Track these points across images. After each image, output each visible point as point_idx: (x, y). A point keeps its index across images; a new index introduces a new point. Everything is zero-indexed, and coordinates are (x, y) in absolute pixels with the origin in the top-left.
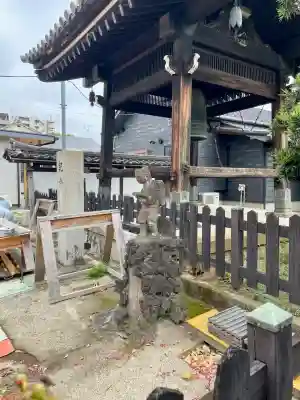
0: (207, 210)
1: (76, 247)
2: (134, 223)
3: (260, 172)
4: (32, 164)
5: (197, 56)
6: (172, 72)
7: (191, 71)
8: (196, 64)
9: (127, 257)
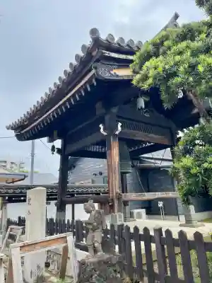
0: (136, 229)
1: (38, 267)
2: (84, 242)
3: (171, 195)
4: (7, 198)
5: (120, 124)
6: (105, 134)
7: (117, 133)
8: (120, 128)
9: (79, 275)
